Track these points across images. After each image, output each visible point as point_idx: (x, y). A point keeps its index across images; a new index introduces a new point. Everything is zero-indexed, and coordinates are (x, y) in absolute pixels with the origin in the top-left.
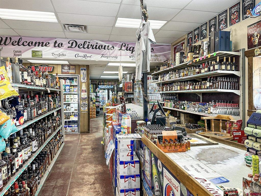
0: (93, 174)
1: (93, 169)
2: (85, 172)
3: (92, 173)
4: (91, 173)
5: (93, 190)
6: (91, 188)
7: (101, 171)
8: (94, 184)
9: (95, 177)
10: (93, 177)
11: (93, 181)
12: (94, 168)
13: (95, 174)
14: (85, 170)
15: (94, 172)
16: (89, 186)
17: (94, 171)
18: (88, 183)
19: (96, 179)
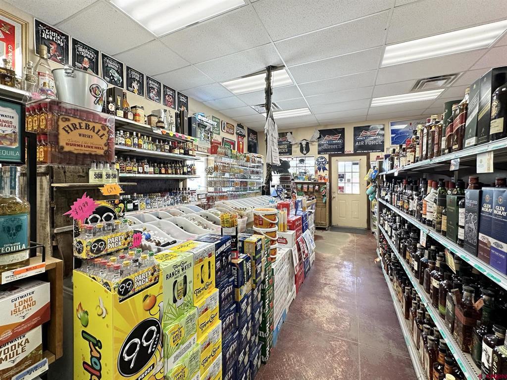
0: (322, 299)
1: (319, 307)
2: (333, 306)
3: (324, 299)
4: (326, 300)
5: (329, 278)
6: (330, 280)
7: (309, 299)
8: (325, 284)
9: (321, 292)
10: (324, 294)
11: (326, 288)
12: (318, 310)
13: (320, 297)
14: (333, 310)
15: (321, 301)
16: (332, 283)
17: (319, 302)
18: (333, 287)
19: (321, 288)
